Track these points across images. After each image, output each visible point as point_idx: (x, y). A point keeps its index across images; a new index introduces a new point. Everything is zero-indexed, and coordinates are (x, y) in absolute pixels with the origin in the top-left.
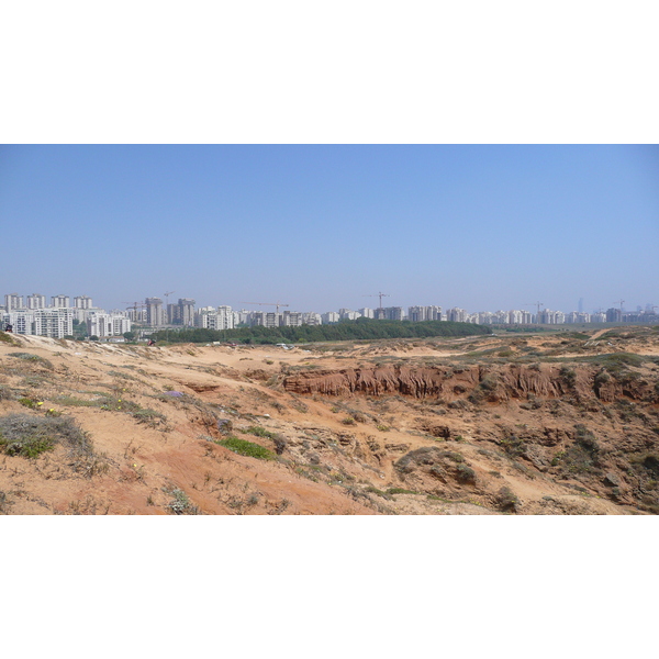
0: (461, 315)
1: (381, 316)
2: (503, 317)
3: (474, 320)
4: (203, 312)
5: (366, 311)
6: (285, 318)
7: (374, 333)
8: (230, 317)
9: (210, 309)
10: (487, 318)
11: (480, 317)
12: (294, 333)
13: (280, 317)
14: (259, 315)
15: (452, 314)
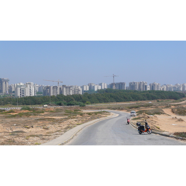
0: (158, 86)
1: (114, 88)
2: (179, 87)
3: (163, 89)
4: (17, 86)
5: (103, 85)
6: (63, 89)
7: (125, 98)
8: (33, 89)
9: (22, 84)
10: (170, 88)
11: (167, 87)
12: (81, 98)
13: (60, 88)
14: (48, 88)
15: (153, 86)
